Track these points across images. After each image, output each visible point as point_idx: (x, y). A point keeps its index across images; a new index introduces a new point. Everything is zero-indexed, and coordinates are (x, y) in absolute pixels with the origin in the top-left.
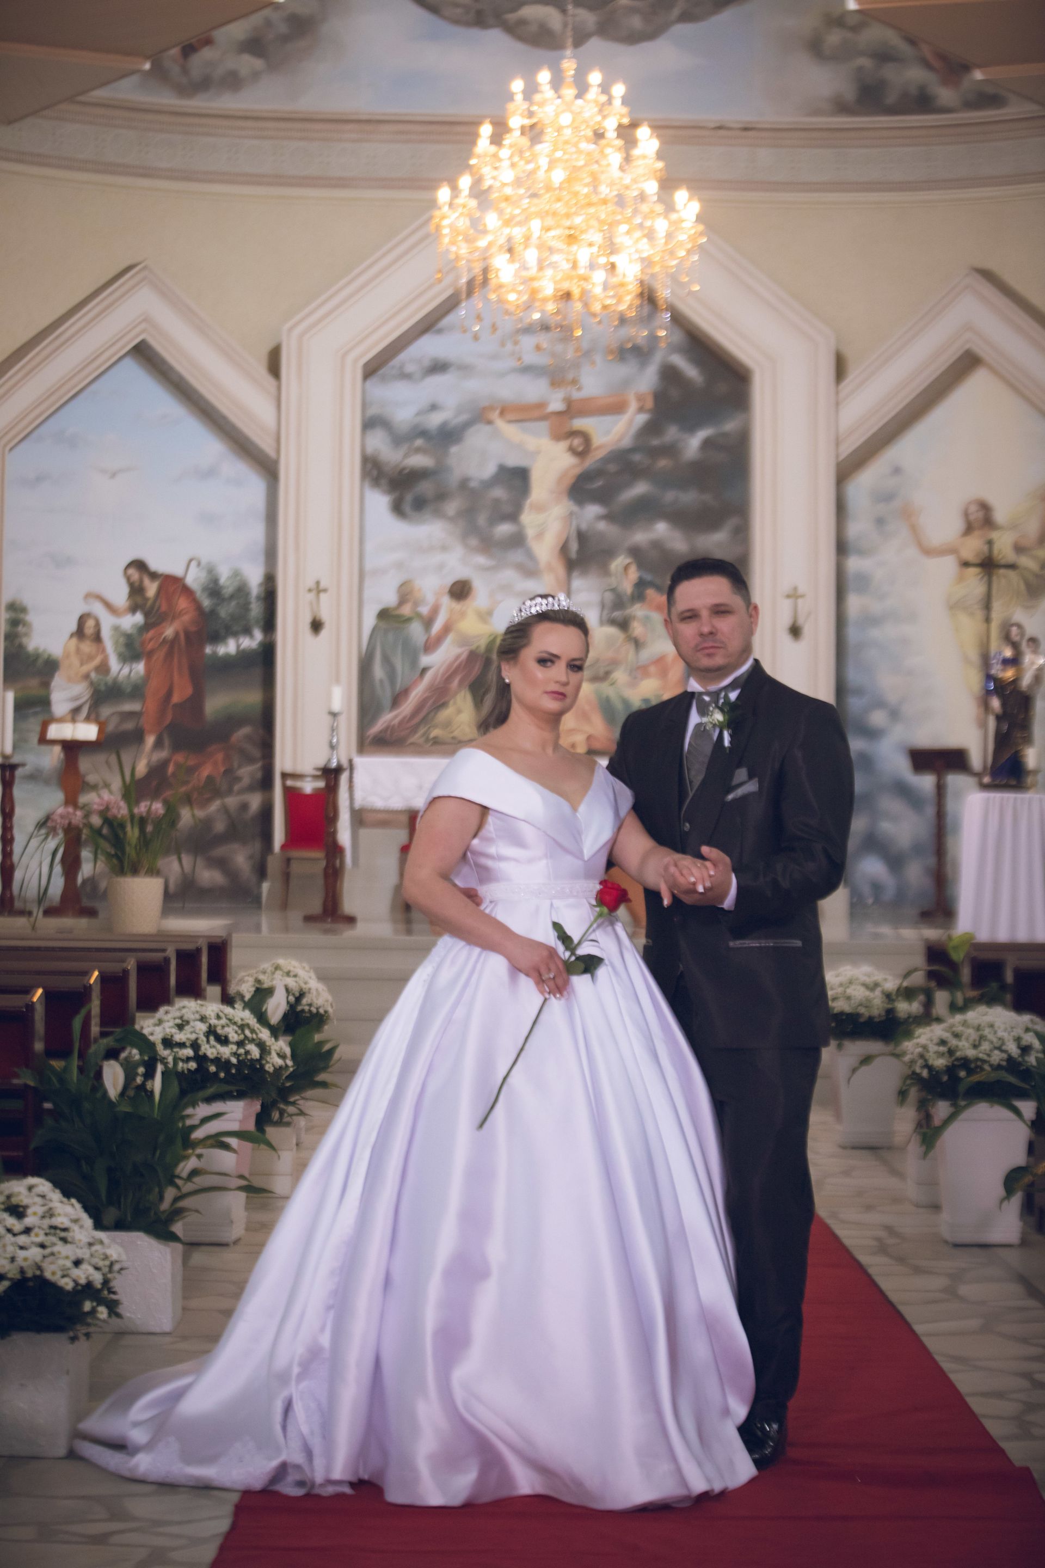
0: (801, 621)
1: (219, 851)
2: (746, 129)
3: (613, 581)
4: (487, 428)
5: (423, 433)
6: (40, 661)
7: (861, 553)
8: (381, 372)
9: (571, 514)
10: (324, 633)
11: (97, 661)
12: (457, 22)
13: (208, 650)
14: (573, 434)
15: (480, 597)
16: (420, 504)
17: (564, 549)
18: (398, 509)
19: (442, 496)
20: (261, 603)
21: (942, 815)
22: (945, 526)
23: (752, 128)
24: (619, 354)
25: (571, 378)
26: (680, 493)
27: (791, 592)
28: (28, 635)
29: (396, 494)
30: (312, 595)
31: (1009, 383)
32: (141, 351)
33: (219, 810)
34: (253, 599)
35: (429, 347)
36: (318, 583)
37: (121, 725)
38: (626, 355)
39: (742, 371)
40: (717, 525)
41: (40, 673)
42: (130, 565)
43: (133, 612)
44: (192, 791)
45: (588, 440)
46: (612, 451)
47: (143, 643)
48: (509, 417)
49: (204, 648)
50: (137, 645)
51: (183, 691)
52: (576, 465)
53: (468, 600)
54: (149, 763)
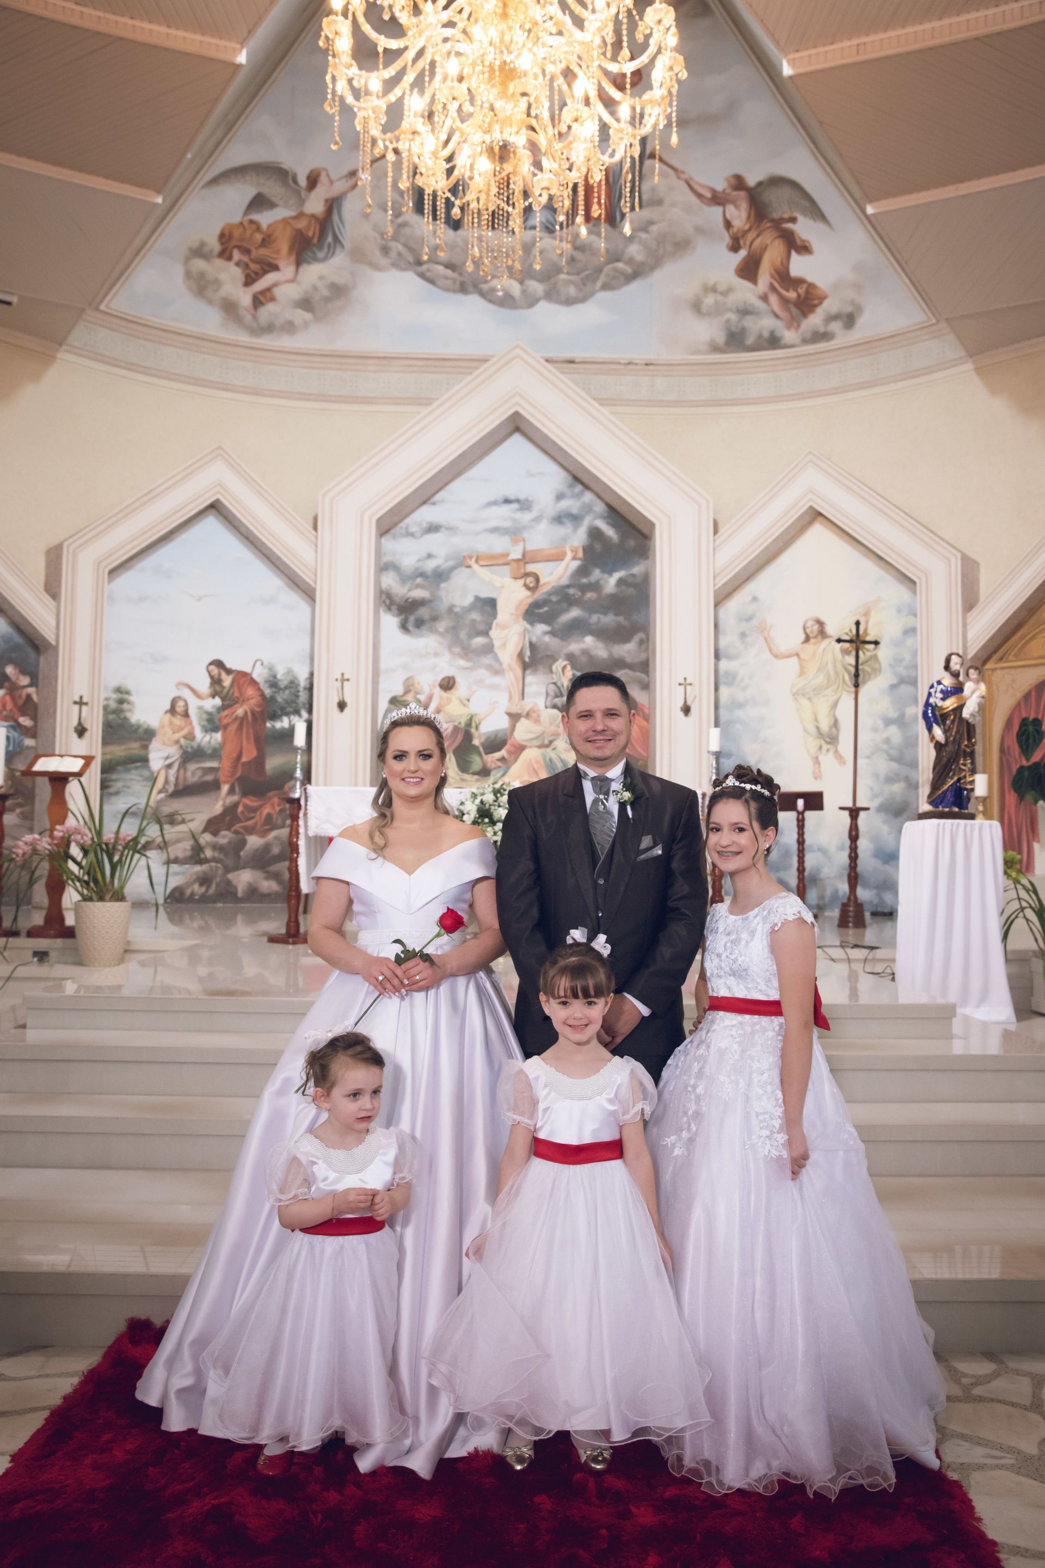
0: (689, 703)
1: (274, 868)
2: (647, 364)
3: (555, 677)
4: (468, 570)
5: (422, 575)
6: (141, 730)
7: (729, 658)
8: (392, 531)
9: (526, 630)
10: (346, 710)
11: (185, 732)
12: (447, 290)
13: (268, 725)
14: (527, 575)
15: (462, 689)
16: (419, 624)
17: (521, 655)
18: (404, 627)
19: (435, 618)
20: (307, 692)
21: (801, 842)
22: (790, 637)
23: (652, 364)
24: (559, 519)
25: (525, 535)
26: (602, 617)
27: (682, 681)
28: (130, 710)
29: (403, 616)
30: (339, 683)
31: (839, 531)
32: (215, 507)
33: (276, 838)
34: (301, 689)
35: (425, 514)
36: (343, 675)
37: (201, 777)
38: (564, 520)
39: (645, 531)
40: (627, 639)
41: (141, 739)
42: (211, 664)
43: (213, 697)
44: (256, 824)
45: (537, 579)
46: (553, 587)
47: (220, 719)
48: (482, 563)
49: (265, 724)
50: (216, 720)
51: (250, 753)
52: (528, 597)
53: (453, 691)
54: (224, 805)
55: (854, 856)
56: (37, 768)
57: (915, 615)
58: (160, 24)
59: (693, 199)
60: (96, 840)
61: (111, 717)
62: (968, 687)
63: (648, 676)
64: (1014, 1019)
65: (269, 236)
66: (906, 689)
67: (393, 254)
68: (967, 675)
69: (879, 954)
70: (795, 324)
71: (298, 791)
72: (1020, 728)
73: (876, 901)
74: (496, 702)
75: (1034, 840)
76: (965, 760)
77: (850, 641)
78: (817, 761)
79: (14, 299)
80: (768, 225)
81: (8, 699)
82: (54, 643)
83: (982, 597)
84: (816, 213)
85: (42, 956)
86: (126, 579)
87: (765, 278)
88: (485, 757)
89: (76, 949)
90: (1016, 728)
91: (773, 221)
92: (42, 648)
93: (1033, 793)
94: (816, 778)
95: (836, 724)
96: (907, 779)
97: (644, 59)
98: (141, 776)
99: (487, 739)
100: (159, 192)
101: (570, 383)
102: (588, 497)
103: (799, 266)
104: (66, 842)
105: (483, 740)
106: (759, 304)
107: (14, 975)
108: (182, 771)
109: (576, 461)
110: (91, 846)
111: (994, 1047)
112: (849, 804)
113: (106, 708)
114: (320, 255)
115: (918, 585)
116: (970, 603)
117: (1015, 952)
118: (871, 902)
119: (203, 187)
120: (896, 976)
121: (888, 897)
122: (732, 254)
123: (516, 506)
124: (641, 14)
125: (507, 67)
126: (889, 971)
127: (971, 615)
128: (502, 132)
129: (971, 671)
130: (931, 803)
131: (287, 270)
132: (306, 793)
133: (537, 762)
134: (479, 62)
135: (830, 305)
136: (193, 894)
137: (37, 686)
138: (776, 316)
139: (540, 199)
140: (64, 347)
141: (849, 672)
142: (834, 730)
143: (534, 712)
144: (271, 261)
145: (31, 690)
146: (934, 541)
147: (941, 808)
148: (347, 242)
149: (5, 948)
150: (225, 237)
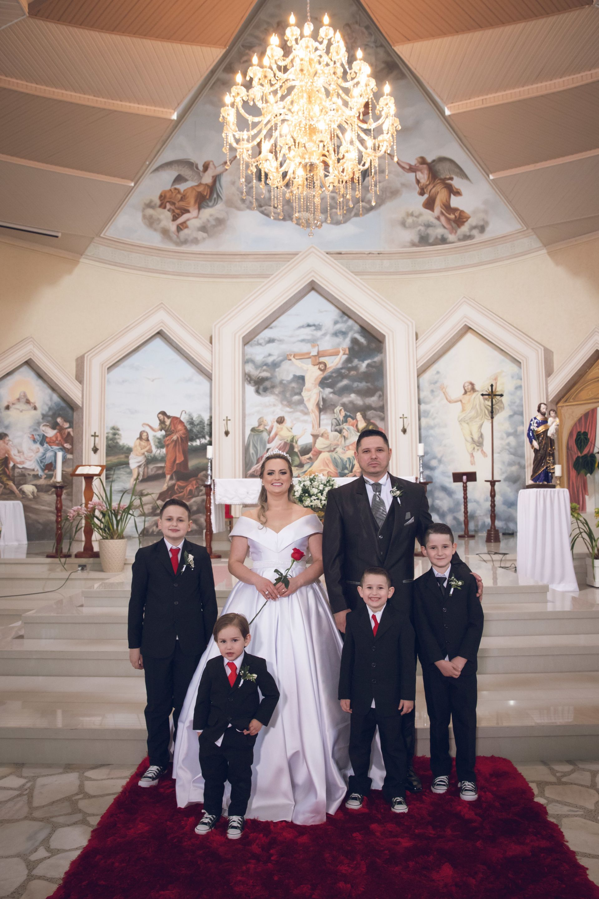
0: (405, 427)
2: (379, 254)
3: (336, 416)
5: (266, 365)
6: (125, 449)
7: (426, 403)
8: (250, 343)
9: (320, 391)
10: (229, 435)
11: (147, 448)
12: (275, 219)
13: (190, 444)
14: (320, 363)
15: (288, 422)
16: (265, 390)
17: (318, 404)
18: (257, 392)
19: (273, 387)
20: (209, 427)
21: (465, 498)
22: (457, 392)
23: (381, 253)
24: (336, 334)
25: (319, 343)
26: (359, 384)
27: (402, 416)
28: (119, 438)
29: (257, 386)
30: (225, 421)
31: (480, 337)
32: (160, 334)
33: (194, 502)
34: (205, 425)
35: (267, 334)
36: (227, 417)
37: (155, 472)
38: (338, 334)
39: (380, 339)
40: (372, 395)
41: (125, 453)
42: (159, 413)
43: (161, 431)
44: (184, 494)
45: (325, 365)
46: (334, 369)
47: (165, 442)
48: (296, 358)
49: (188, 443)
50: (163, 442)
51: (180, 459)
52: (321, 374)
53: (283, 424)
54: (168, 485)
55: (493, 506)
56: (78, 472)
57: (521, 379)
58: (134, 103)
59: (400, 169)
60: (108, 508)
61: (110, 442)
62: (550, 420)
63: (384, 414)
64: (578, 589)
65: (184, 196)
66: (517, 418)
67: (247, 202)
68: (549, 414)
69: (508, 557)
70: (454, 231)
71: (210, 481)
72: (577, 437)
73: (505, 527)
74: (306, 429)
75: (585, 494)
76: (550, 458)
77: (488, 395)
78: (472, 455)
79: (59, 235)
80: (439, 181)
81: (58, 434)
82: (81, 406)
83: (555, 370)
84: (463, 175)
85: (83, 567)
86: (116, 371)
87: (438, 209)
88: (301, 457)
89: (100, 564)
90: (575, 437)
91: (441, 179)
92: (75, 409)
93: (584, 470)
94: (472, 464)
95: (481, 436)
96: (519, 464)
97: (380, 122)
98: (126, 472)
99: (302, 448)
100: (132, 180)
101: (339, 265)
102: (350, 322)
103: (455, 202)
104: (93, 510)
105: (299, 449)
106: (436, 222)
107: (70, 577)
108: (146, 469)
109: (344, 304)
110: (107, 511)
111: (568, 606)
112: (490, 479)
113: (107, 438)
114: (211, 204)
115: (522, 363)
116: (549, 372)
117: (577, 554)
118: (502, 528)
119: (151, 173)
120: (517, 569)
121: (511, 525)
122: (421, 197)
123: (313, 328)
124: (378, 101)
125: (312, 127)
126: (513, 566)
127: (550, 379)
128: (310, 158)
129: (552, 412)
130: (533, 480)
131: (194, 212)
132: (214, 482)
133: (328, 460)
134: (298, 125)
135: (472, 221)
136: (153, 532)
137: (73, 428)
138: (444, 227)
139: (329, 188)
140: (83, 256)
141: (488, 409)
142: (481, 439)
143: (326, 433)
144: (185, 207)
145: (70, 430)
146: (530, 341)
147: (538, 483)
148: (224, 197)
149: (65, 564)
150: (162, 197)
